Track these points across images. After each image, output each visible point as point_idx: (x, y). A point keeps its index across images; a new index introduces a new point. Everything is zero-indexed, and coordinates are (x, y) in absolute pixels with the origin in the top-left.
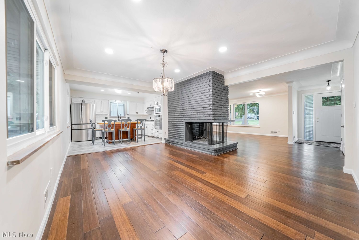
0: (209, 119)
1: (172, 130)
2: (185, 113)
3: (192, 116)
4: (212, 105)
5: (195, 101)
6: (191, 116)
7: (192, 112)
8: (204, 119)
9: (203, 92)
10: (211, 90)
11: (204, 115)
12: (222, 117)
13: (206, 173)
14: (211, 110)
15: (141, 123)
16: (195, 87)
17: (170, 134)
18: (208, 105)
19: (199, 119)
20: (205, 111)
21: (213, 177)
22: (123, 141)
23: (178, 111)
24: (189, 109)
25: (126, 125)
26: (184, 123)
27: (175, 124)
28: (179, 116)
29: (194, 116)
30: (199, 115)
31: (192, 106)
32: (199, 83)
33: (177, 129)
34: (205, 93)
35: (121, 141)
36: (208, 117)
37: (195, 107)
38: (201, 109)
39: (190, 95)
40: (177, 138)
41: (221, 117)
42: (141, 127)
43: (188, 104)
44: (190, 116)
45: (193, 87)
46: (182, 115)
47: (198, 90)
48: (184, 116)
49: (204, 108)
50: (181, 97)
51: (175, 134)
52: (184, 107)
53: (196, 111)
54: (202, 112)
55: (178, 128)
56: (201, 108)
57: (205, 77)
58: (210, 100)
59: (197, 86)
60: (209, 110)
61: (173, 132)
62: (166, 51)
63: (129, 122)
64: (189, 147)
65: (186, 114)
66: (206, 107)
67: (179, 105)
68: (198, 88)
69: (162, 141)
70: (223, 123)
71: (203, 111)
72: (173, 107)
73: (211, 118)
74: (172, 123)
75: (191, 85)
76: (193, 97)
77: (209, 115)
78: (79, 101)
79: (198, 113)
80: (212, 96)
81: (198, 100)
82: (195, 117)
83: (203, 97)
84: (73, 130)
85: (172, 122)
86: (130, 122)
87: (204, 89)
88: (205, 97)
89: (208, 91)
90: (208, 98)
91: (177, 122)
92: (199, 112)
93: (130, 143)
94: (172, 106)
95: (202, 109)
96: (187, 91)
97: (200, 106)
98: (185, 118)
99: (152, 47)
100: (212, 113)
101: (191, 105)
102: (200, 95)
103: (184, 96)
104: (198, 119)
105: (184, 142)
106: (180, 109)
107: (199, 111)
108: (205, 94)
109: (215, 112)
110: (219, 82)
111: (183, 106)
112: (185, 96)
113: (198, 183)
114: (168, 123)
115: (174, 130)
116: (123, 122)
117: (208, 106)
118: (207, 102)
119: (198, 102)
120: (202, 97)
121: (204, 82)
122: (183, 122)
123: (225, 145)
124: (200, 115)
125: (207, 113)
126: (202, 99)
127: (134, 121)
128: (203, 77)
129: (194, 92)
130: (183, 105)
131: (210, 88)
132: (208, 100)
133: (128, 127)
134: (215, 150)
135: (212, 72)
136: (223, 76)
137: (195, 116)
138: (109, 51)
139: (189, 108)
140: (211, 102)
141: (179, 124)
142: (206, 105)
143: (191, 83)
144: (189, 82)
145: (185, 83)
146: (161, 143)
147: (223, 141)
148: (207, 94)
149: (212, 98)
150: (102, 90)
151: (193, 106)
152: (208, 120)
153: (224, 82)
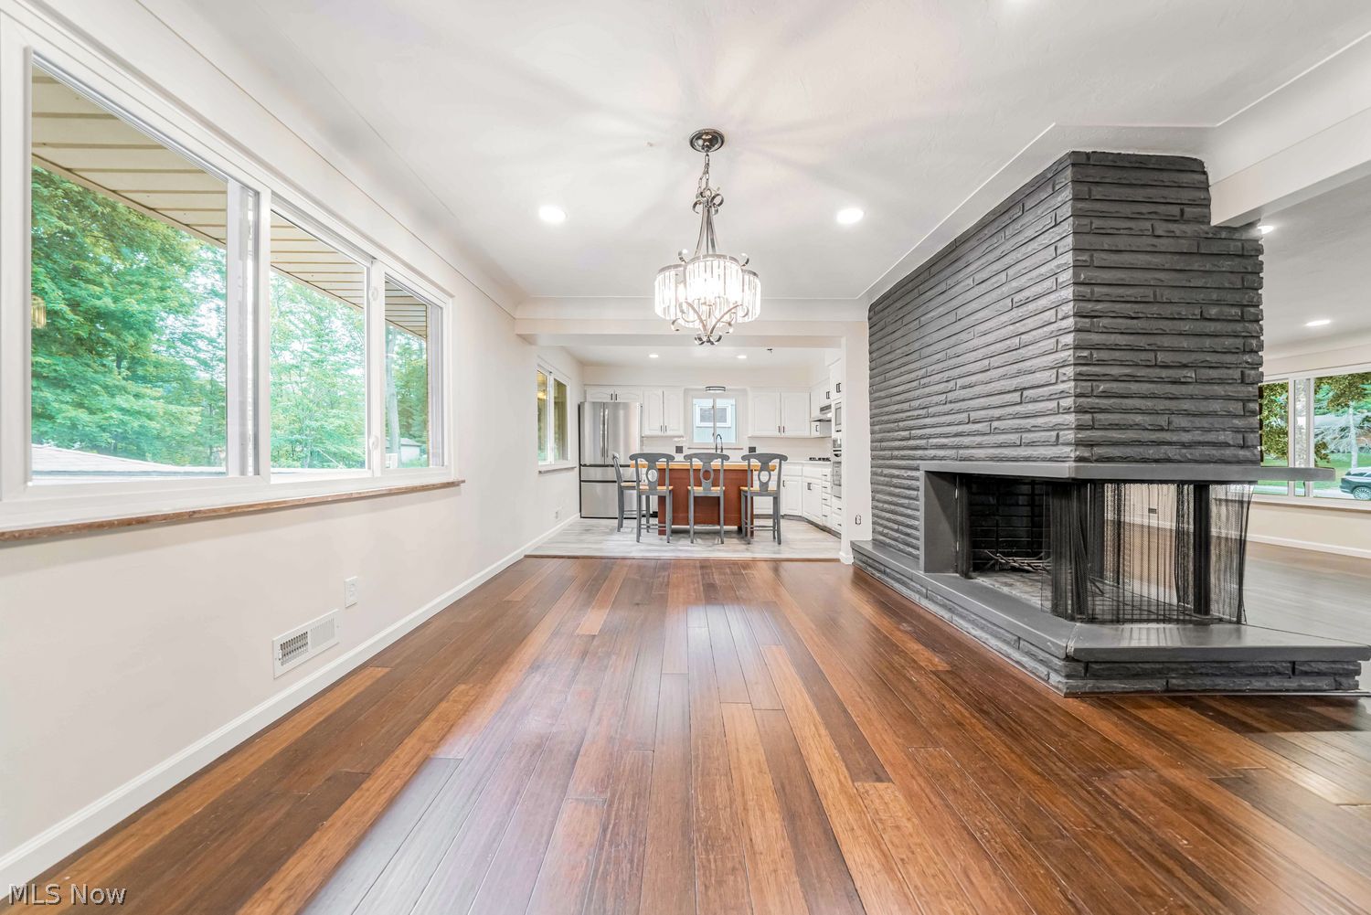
0: (1051, 460)
1: (886, 506)
2: (933, 426)
3: (966, 441)
4: (1070, 371)
5: (980, 357)
6: (961, 438)
7: (963, 416)
8: (1027, 459)
9: (1017, 298)
10: (1067, 276)
11: (1024, 435)
12: (1183, 445)
13: (879, 779)
14: (1068, 402)
15: (761, 470)
16: (979, 277)
17: (879, 524)
18: (1047, 373)
19: (1001, 460)
20: (1031, 407)
21: (898, 827)
22: (697, 533)
23: (903, 415)
24: (951, 402)
25: (707, 472)
26: (920, 474)
27: (895, 481)
28: (912, 443)
29: (973, 438)
30: (997, 431)
31: (964, 387)
32: (997, 253)
33: (902, 505)
34: (1028, 301)
35: (692, 532)
36: (1045, 444)
37: (977, 390)
38: (1008, 398)
39: (958, 327)
40: (901, 546)
41: (1170, 443)
42: (764, 485)
43: (946, 375)
44: (957, 440)
45: (970, 281)
46: (920, 438)
47: (994, 295)
48: (930, 440)
49: (1026, 393)
50: (916, 346)
51: (896, 527)
52: (929, 395)
53: (983, 413)
54: (1016, 416)
55: (907, 501)
56: (1009, 392)
57: (1029, 204)
58: (1061, 338)
59: (984, 275)
60: (1053, 404)
61: (888, 515)
62: (712, 140)
63: (716, 463)
64: (937, 603)
65: (938, 430)
66: (1036, 383)
67: (909, 386)
68: (994, 280)
69: (841, 553)
70: (1201, 489)
71: (1018, 408)
72: (886, 397)
73: (1068, 449)
74: (885, 476)
75: (961, 275)
76: (971, 336)
77: (1054, 433)
78: (603, 395)
79: (995, 424)
80: (1071, 313)
81: (992, 348)
82: (980, 446)
83: (1020, 327)
84: (584, 481)
85: (886, 471)
86: (722, 463)
87: (1023, 281)
88: (1030, 323)
89: (1049, 283)
90: (1045, 329)
91: (902, 473)
92: (999, 419)
93: (722, 543)
94: (882, 394)
95: (1016, 397)
96: (941, 309)
97: (1002, 382)
98: (932, 453)
99: (651, 145)
100: (1071, 419)
101: (960, 382)
102: (1004, 318)
103: (928, 340)
104: (992, 459)
105: (921, 573)
106: (913, 403)
107: (997, 413)
108: (1032, 307)
109: (1098, 416)
110: (1144, 209)
111: (927, 390)
112: (936, 336)
113: (769, 815)
114: (874, 474)
115: (893, 507)
116: (697, 463)
117: (1049, 376)
118: (1043, 354)
119: (996, 361)
120: (1012, 327)
121: (1021, 238)
122: (917, 469)
123: (1220, 638)
124: (1004, 432)
125: (1040, 421)
126: (1016, 340)
127: (736, 461)
128: (1017, 212)
129: (974, 306)
130: (925, 386)
131: (1058, 267)
132: (1050, 344)
133: (715, 484)
134: (1068, 658)
135: (1069, 162)
136: (1196, 167)
137: (978, 439)
138: (552, 215)
139: (951, 396)
140: (1066, 346)
141: (909, 482)
142: (1038, 375)
143: (961, 264)
144: (953, 257)
145: (934, 270)
146: (837, 560)
147: (1207, 612)
148: (1043, 302)
149: (1070, 322)
150: (653, 356)
151: (970, 386)
152: (1049, 464)
153: (1209, 200)
